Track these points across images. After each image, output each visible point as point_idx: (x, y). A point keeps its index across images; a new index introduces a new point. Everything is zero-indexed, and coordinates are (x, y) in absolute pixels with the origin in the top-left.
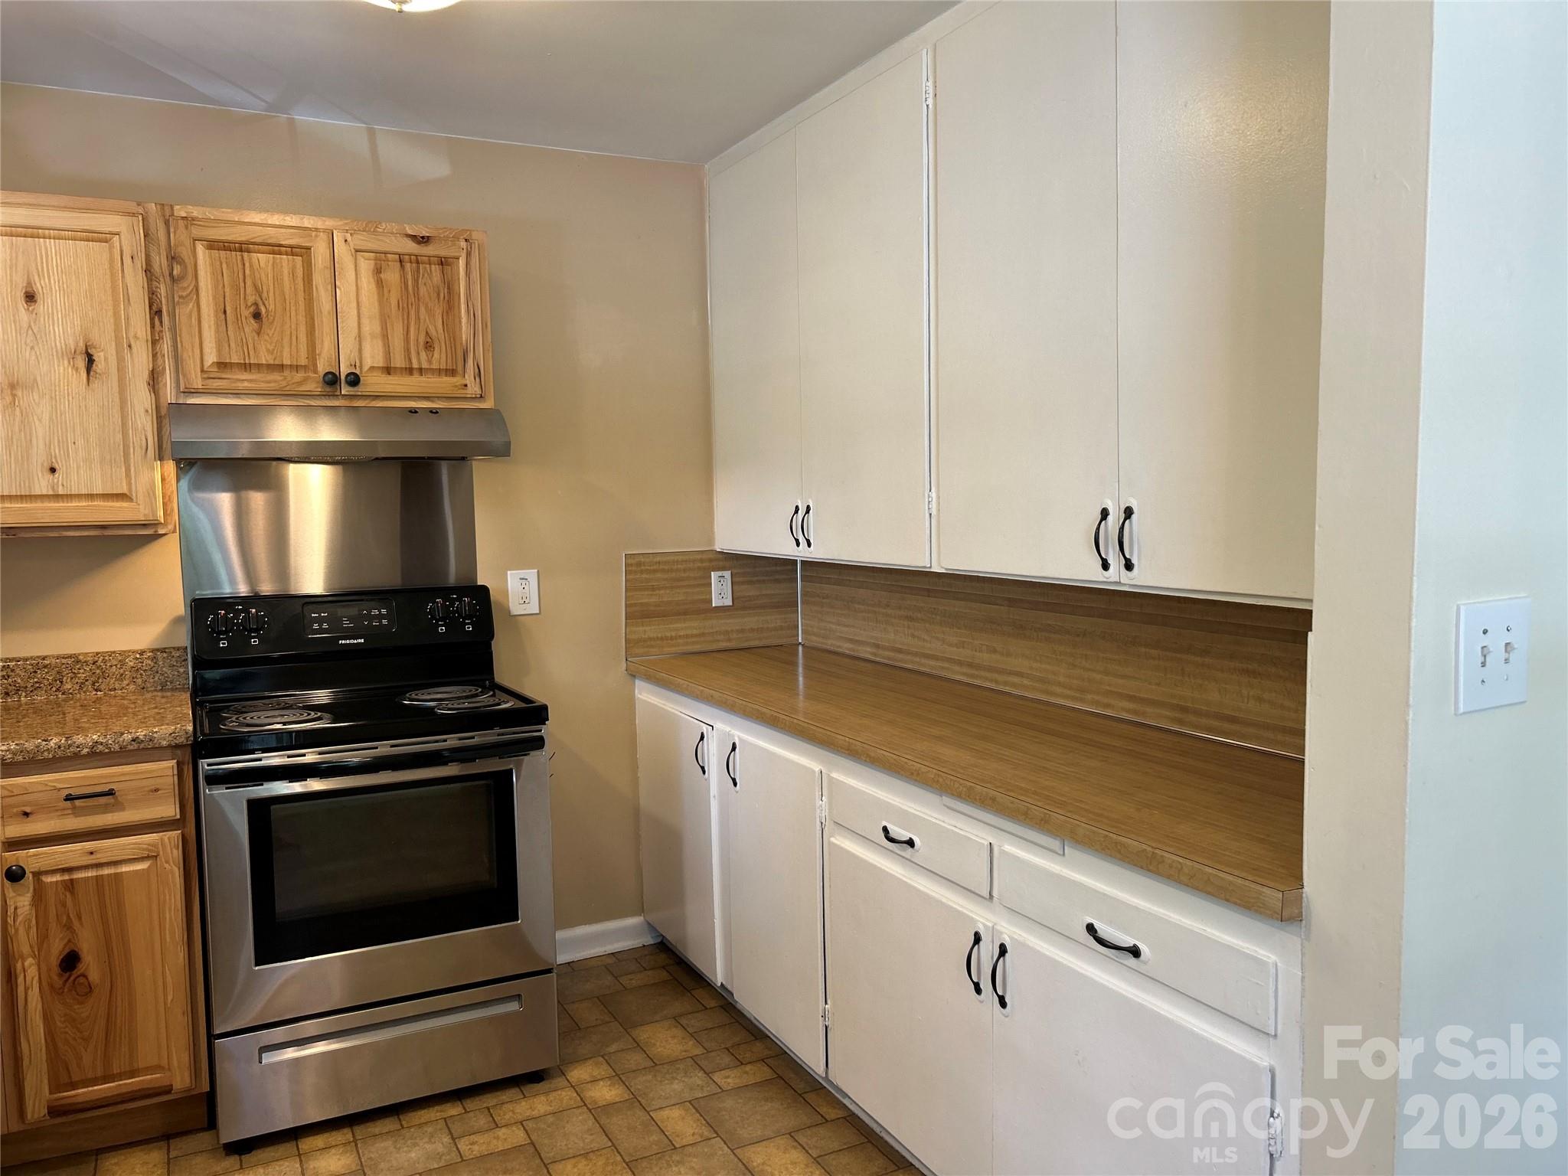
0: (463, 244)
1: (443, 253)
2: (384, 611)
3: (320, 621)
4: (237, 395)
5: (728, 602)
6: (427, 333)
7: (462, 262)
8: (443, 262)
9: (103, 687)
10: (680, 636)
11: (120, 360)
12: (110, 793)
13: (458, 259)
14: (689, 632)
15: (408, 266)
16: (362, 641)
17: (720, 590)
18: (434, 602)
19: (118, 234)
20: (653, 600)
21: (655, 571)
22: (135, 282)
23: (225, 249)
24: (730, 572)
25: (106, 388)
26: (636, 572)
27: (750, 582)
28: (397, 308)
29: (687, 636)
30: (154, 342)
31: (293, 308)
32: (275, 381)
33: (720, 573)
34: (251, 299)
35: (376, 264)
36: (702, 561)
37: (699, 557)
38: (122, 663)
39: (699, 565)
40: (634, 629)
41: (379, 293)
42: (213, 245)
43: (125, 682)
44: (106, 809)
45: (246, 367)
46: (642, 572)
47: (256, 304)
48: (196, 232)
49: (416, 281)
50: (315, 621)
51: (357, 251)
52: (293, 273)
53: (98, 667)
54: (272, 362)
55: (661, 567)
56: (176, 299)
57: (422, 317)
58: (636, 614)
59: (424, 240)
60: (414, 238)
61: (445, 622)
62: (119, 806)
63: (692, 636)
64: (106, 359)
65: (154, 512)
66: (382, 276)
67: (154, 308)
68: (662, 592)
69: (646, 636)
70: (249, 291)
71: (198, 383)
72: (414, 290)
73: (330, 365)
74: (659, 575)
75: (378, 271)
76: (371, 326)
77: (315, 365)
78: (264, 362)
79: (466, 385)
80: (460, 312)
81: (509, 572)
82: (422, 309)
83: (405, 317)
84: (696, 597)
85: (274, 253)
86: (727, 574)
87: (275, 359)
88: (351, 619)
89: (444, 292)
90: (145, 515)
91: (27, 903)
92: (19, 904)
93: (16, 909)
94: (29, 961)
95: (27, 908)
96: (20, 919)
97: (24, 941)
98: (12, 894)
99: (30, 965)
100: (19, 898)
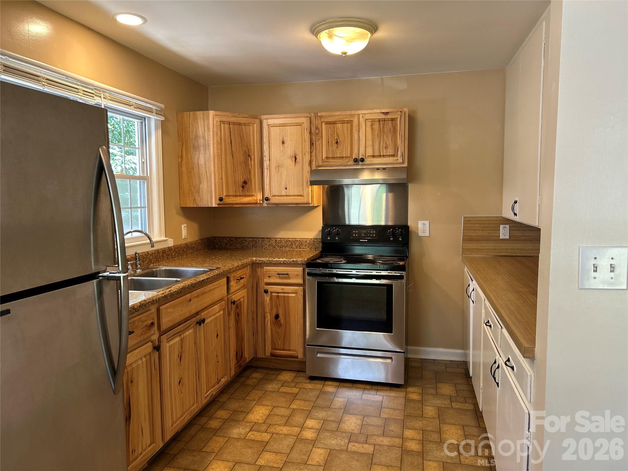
0: (399, 113)
1: (393, 117)
2: (374, 232)
3: (355, 233)
4: (331, 166)
5: (507, 237)
6: (386, 143)
7: (399, 119)
8: (392, 120)
9: (301, 248)
10: (485, 249)
11: (303, 158)
12: (288, 274)
13: (398, 118)
14: (489, 248)
15: (381, 122)
16: (367, 240)
17: (504, 232)
18: (390, 230)
19: (304, 123)
20: (475, 234)
21: (475, 224)
22: (307, 136)
23: (330, 124)
24: (509, 225)
25: (299, 165)
26: (467, 224)
27: (519, 230)
28: (377, 136)
29: (488, 249)
30: (311, 152)
31: (347, 139)
32: (341, 162)
33: (504, 226)
34: (335, 138)
35: (372, 123)
36: (496, 220)
37: (495, 219)
38: (306, 241)
39: (495, 222)
40: (465, 244)
41: (372, 132)
42: (327, 123)
43: (307, 247)
44: (286, 278)
45: (334, 158)
46: (470, 224)
47: (337, 139)
48: (323, 120)
49: (383, 128)
50: (354, 233)
51: (366, 120)
52: (347, 128)
53: (301, 242)
54: (340, 156)
55: (478, 222)
56: (317, 140)
57: (385, 138)
58: (467, 239)
59: (387, 113)
60: (383, 113)
61: (393, 237)
62: (289, 278)
63: (491, 249)
64: (299, 158)
65: (308, 200)
66: (373, 126)
67: (312, 143)
68: (478, 232)
69: (471, 248)
70: (335, 136)
71: (321, 164)
72: (383, 130)
73: (356, 156)
74: (477, 225)
75: (372, 125)
76: (369, 143)
77: (352, 156)
78: (338, 156)
79: (398, 160)
80: (397, 136)
81: (419, 222)
82: (385, 136)
83: (380, 139)
84: (493, 234)
85: (342, 123)
86: (508, 226)
87: (341, 155)
88: (364, 234)
89: (392, 130)
90: (306, 201)
91: (269, 299)
92: (267, 299)
93: (266, 300)
94: (268, 314)
95: (268, 301)
96: (267, 303)
97: (268, 309)
98: (265, 296)
99: (269, 316)
100: (267, 298)
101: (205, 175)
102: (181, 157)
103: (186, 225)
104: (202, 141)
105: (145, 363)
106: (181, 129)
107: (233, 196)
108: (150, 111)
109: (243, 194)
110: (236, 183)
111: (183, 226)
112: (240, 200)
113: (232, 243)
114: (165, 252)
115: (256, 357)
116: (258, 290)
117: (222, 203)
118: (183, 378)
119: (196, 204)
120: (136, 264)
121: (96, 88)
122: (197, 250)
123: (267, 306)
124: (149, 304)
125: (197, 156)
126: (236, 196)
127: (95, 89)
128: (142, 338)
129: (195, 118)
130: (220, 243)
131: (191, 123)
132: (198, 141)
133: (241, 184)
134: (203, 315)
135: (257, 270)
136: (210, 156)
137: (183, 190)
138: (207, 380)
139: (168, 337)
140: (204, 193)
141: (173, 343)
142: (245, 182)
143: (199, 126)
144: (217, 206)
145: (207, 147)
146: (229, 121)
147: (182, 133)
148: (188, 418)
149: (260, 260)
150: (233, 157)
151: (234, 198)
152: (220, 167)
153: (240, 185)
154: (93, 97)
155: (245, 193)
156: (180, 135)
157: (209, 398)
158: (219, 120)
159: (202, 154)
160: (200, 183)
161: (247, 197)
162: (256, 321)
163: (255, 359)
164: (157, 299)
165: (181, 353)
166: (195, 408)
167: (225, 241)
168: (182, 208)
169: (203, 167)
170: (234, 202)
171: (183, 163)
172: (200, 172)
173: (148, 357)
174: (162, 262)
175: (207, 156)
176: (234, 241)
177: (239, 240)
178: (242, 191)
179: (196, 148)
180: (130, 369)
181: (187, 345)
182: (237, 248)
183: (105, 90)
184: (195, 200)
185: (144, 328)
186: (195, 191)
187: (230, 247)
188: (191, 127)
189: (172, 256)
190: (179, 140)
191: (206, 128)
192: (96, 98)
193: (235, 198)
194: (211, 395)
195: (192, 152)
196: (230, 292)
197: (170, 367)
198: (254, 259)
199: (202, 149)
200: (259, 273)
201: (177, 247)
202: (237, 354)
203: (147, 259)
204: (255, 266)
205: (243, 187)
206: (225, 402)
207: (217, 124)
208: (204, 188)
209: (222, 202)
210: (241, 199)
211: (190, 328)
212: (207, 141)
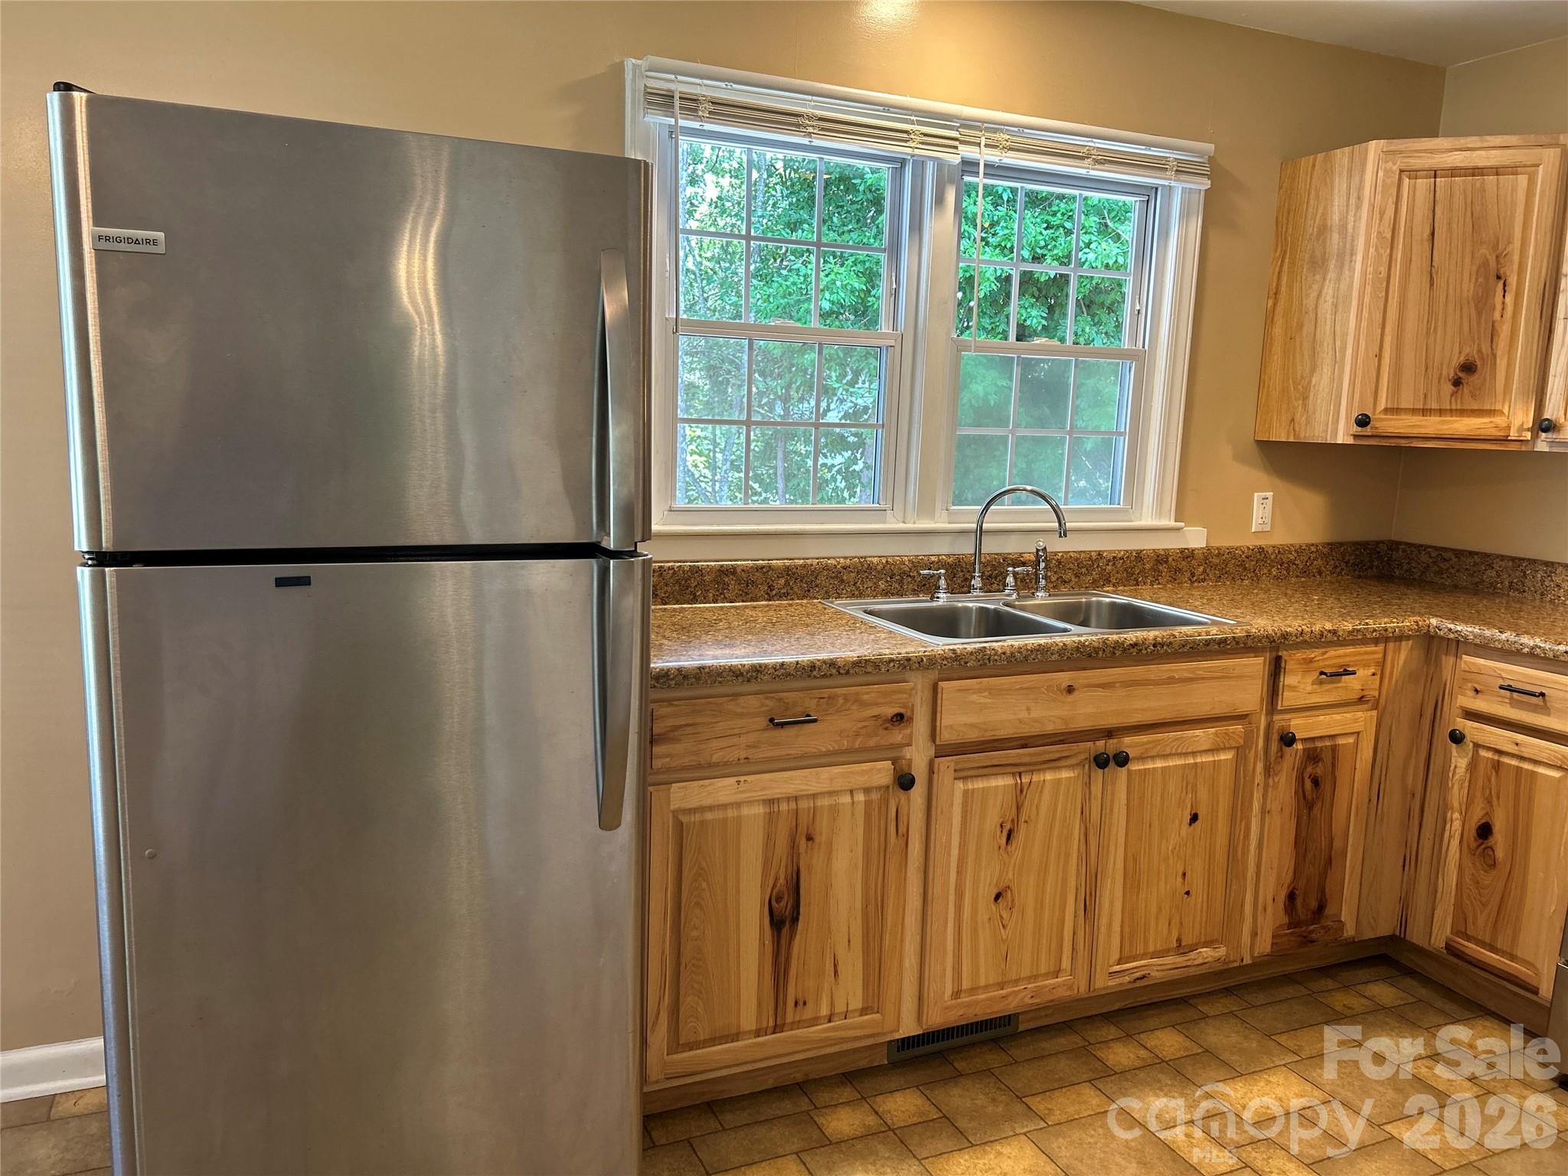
12: (1542, 695)
44: (1535, 708)
62: (1544, 710)
91: (1464, 766)
92: (1459, 764)
93: (1456, 767)
94: (1456, 815)
95: (1463, 770)
96: (1457, 777)
97: (1457, 795)
98: (1454, 753)
99: (1457, 819)
100: (1459, 760)
101: (1330, 346)
102: (1276, 294)
103: (1270, 494)
104: (1336, 242)
105: (860, 810)
106: (1285, 210)
107: (1414, 411)
108: (1157, 166)
109: (1454, 407)
110: (1430, 371)
111: (1258, 496)
112: (1440, 427)
113: (1445, 567)
114: (1166, 562)
115: (1402, 936)
116: (1437, 725)
117: (1370, 434)
118: (1016, 891)
119: (1295, 435)
120: (1036, 575)
121: (967, 123)
122: (1305, 572)
123: (1456, 787)
124: (892, 664)
125: (1316, 287)
126: (1425, 412)
127: (963, 126)
128: (858, 743)
129: (1328, 172)
130: (1409, 563)
131: (1313, 187)
132: (1324, 242)
133: (1450, 372)
134: (1129, 743)
135: (1443, 662)
136: (1350, 287)
137: (1268, 392)
138: (1127, 930)
139: (960, 766)
140: (1319, 401)
141: (981, 786)
142: (1468, 368)
143: (1336, 196)
144: (1350, 441)
145: (1347, 258)
146: (1436, 166)
147: (1287, 224)
148: (1023, 999)
149: (1450, 630)
150: (1432, 284)
151: (1417, 420)
152: (1378, 317)
153: (1445, 373)
154: (956, 148)
155: (1461, 403)
156: (1280, 229)
157: (1127, 979)
158: (1395, 168)
159: (1330, 281)
160: (1313, 371)
161: (1470, 416)
162: (1417, 823)
163: (1396, 941)
164: (925, 659)
165: (1015, 821)
166: (1059, 986)
167: (1424, 558)
168: (1260, 443)
169: (1328, 322)
170: (1415, 431)
171: (1276, 312)
172: (1318, 336)
173: (875, 796)
174: (1152, 585)
175: (1343, 286)
176: (1451, 563)
177: (1470, 560)
178: (1452, 395)
179: (1318, 264)
180: (806, 806)
181: (1044, 809)
182: (1456, 586)
183: (995, 127)
184: (1293, 420)
185: (866, 719)
186: (1298, 395)
187: (1437, 579)
188: (1312, 202)
189: (1193, 575)
190: (1277, 245)
191: (1353, 200)
192: (961, 147)
193: (1422, 418)
194: (1138, 975)
195: (1304, 277)
196: (1280, 703)
197: (963, 845)
198: (1434, 621)
199: (1332, 264)
200: (1447, 674)
201: (1219, 554)
202: (1291, 897)
203: (1094, 570)
204: (1432, 645)
205: (1457, 383)
206: (1208, 1017)
207: (1389, 181)
208: (1322, 385)
209: (1368, 431)
210: (1443, 423)
211: (1066, 767)
212: (1349, 239)
